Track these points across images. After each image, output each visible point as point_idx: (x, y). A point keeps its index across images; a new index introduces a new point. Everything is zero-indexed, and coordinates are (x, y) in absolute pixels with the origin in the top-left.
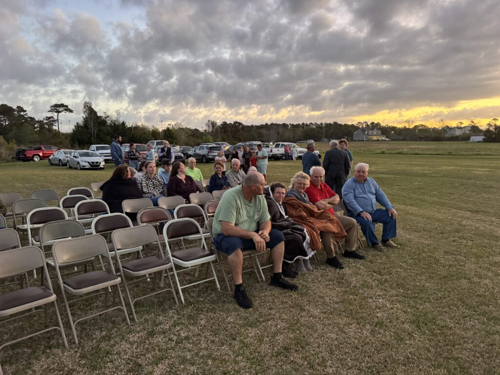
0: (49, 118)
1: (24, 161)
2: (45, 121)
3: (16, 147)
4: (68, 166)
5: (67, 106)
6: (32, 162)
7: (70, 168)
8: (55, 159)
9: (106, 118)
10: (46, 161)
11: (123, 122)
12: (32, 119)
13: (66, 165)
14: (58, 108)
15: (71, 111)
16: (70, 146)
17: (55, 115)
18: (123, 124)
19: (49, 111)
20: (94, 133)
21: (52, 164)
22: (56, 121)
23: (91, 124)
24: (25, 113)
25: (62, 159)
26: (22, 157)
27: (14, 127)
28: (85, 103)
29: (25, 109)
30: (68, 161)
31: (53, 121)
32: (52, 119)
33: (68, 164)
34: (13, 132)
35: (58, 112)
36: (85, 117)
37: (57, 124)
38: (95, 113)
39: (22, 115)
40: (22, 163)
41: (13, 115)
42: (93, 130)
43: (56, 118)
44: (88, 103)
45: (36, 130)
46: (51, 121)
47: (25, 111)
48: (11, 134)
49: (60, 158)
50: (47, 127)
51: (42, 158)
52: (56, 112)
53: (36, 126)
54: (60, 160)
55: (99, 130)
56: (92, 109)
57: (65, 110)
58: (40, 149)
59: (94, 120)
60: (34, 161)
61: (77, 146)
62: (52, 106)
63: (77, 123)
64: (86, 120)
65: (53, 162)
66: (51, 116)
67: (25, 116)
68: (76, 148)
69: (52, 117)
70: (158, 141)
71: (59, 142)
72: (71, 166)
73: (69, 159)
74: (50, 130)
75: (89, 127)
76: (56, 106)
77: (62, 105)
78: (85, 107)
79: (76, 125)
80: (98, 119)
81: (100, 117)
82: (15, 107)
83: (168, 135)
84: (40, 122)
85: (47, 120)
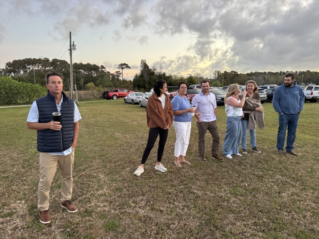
2: (115, 74)
3: (103, 90)
8: (129, 99)
9: (154, 70)
14: (124, 66)
16: (132, 89)
18: (164, 74)
19: (117, 68)
20: (147, 81)
22: (121, 74)
23: (145, 75)
24: (105, 69)
26: (106, 96)
28: (142, 60)
30: (140, 101)
31: (119, 74)
33: (140, 104)
35: (123, 68)
36: (141, 70)
38: (148, 67)
39: (103, 71)
41: (99, 71)
42: (147, 78)
43: (121, 72)
44: (144, 61)
45: (110, 79)
48: (97, 82)
51: (118, 97)
52: (121, 68)
54: (133, 100)
55: (150, 79)
56: (146, 64)
57: (127, 67)
58: (117, 91)
59: (147, 71)
60: (113, 99)
61: (136, 89)
62: (119, 65)
63: (136, 74)
64: (142, 72)
65: (127, 101)
67: (105, 71)
73: (141, 99)
78: (142, 63)
80: (149, 71)
81: (151, 70)
84: (113, 75)
85: (117, 73)
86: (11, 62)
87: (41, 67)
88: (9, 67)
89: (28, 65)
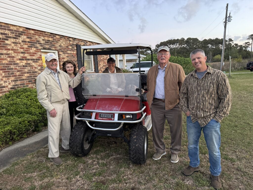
12: (237, 45)
19: (247, 39)
22: (250, 44)
27: (227, 50)
37: (251, 47)
53: (238, 48)
62: (249, 36)
74: (246, 50)
76: (252, 35)
82: (228, 39)
84: (241, 46)
85: (245, 44)
87: (178, 45)
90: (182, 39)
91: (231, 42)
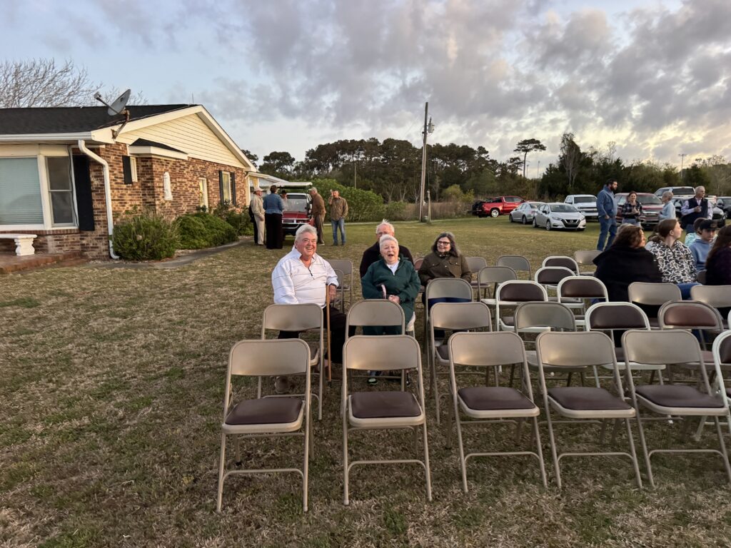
0: (514, 160)
1: (480, 217)
2: (509, 164)
3: (473, 199)
4: (534, 225)
5: (538, 142)
6: (489, 217)
7: (537, 227)
8: (516, 215)
9: (592, 155)
10: (506, 217)
11: (618, 160)
12: (494, 162)
13: (530, 223)
14: (526, 145)
15: (543, 148)
16: (537, 197)
17: (521, 155)
18: (618, 162)
19: (515, 151)
20: (572, 178)
21: (513, 222)
22: (522, 163)
23: (570, 166)
24: (486, 155)
25: (526, 215)
26: (479, 212)
27: (473, 174)
28: (564, 135)
29: (487, 149)
30: (534, 218)
31: (518, 163)
32: (518, 161)
33: (534, 222)
34: (471, 179)
35: (527, 151)
36: (562, 155)
37: (522, 168)
38: (577, 148)
39: (483, 158)
40: (478, 218)
41: (473, 159)
42: (572, 172)
43: (522, 159)
44: (568, 135)
45: (497, 176)
46: (516, 163)
47: (487, 152)
48: (468, 183)
49: (524, 213)
50: (510, 172)
51: (501, 213)
52: (523, 151)
53: (497, 171)
54: (524, 216)
55: (580, 174)
56: (573, 142)
57: (536, 147)
58: (500, 201)
59: (575, 159)
60: (491, 216)
61: (546, 196)
62: (519, 144)
63: (551, 165)
64: (563, 160)
65: (514, 219)
66: (516, 156)
67: (487, 159)
68: (545, 200)
69: (518, 158)
70: (674, 188)
71: (523, 191)
72: (538, 224)
73: (536, 214)
74: (514, 176)
75: (566, 169)
76: (526, 142)
77: (533, 141)
78: (563, 141)
79: (548, 167)
80: (580, 157)
81: (584, 154)
82: (476, 149)
83: (694, 178)
84: (503, 166)
85: (511, 162)
86: (315, 150)
87: (363, 156)
88: (310, 158)
89: (342, 154)
90: (372, 141)
91: (483, 156)
